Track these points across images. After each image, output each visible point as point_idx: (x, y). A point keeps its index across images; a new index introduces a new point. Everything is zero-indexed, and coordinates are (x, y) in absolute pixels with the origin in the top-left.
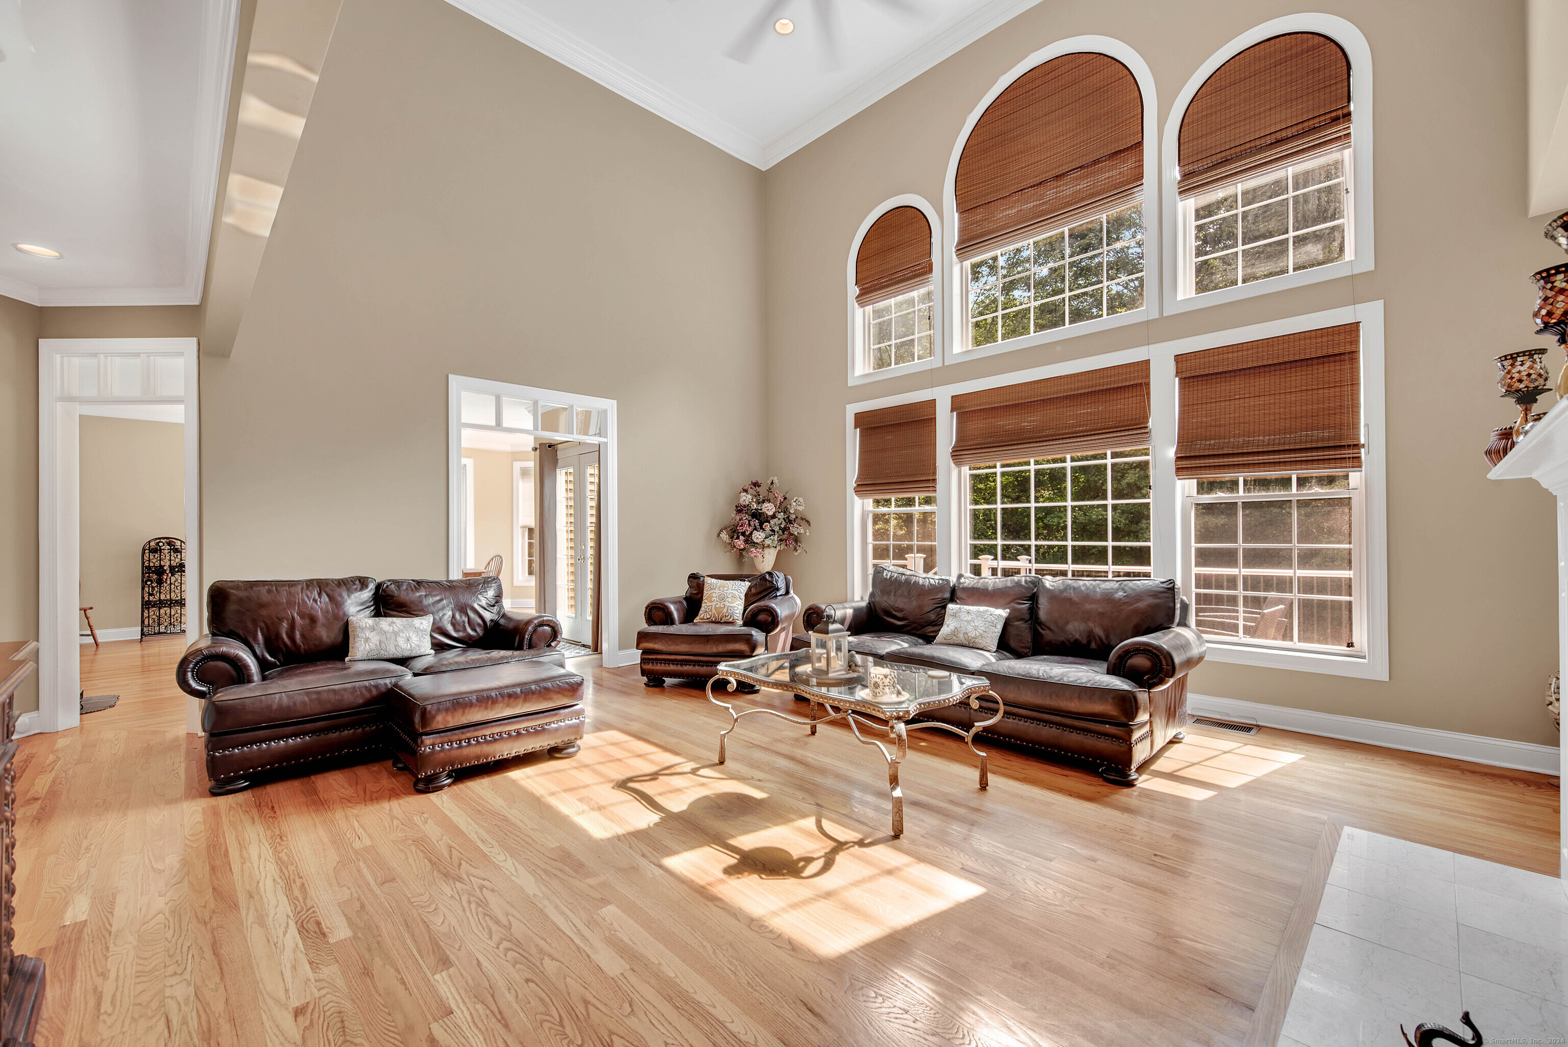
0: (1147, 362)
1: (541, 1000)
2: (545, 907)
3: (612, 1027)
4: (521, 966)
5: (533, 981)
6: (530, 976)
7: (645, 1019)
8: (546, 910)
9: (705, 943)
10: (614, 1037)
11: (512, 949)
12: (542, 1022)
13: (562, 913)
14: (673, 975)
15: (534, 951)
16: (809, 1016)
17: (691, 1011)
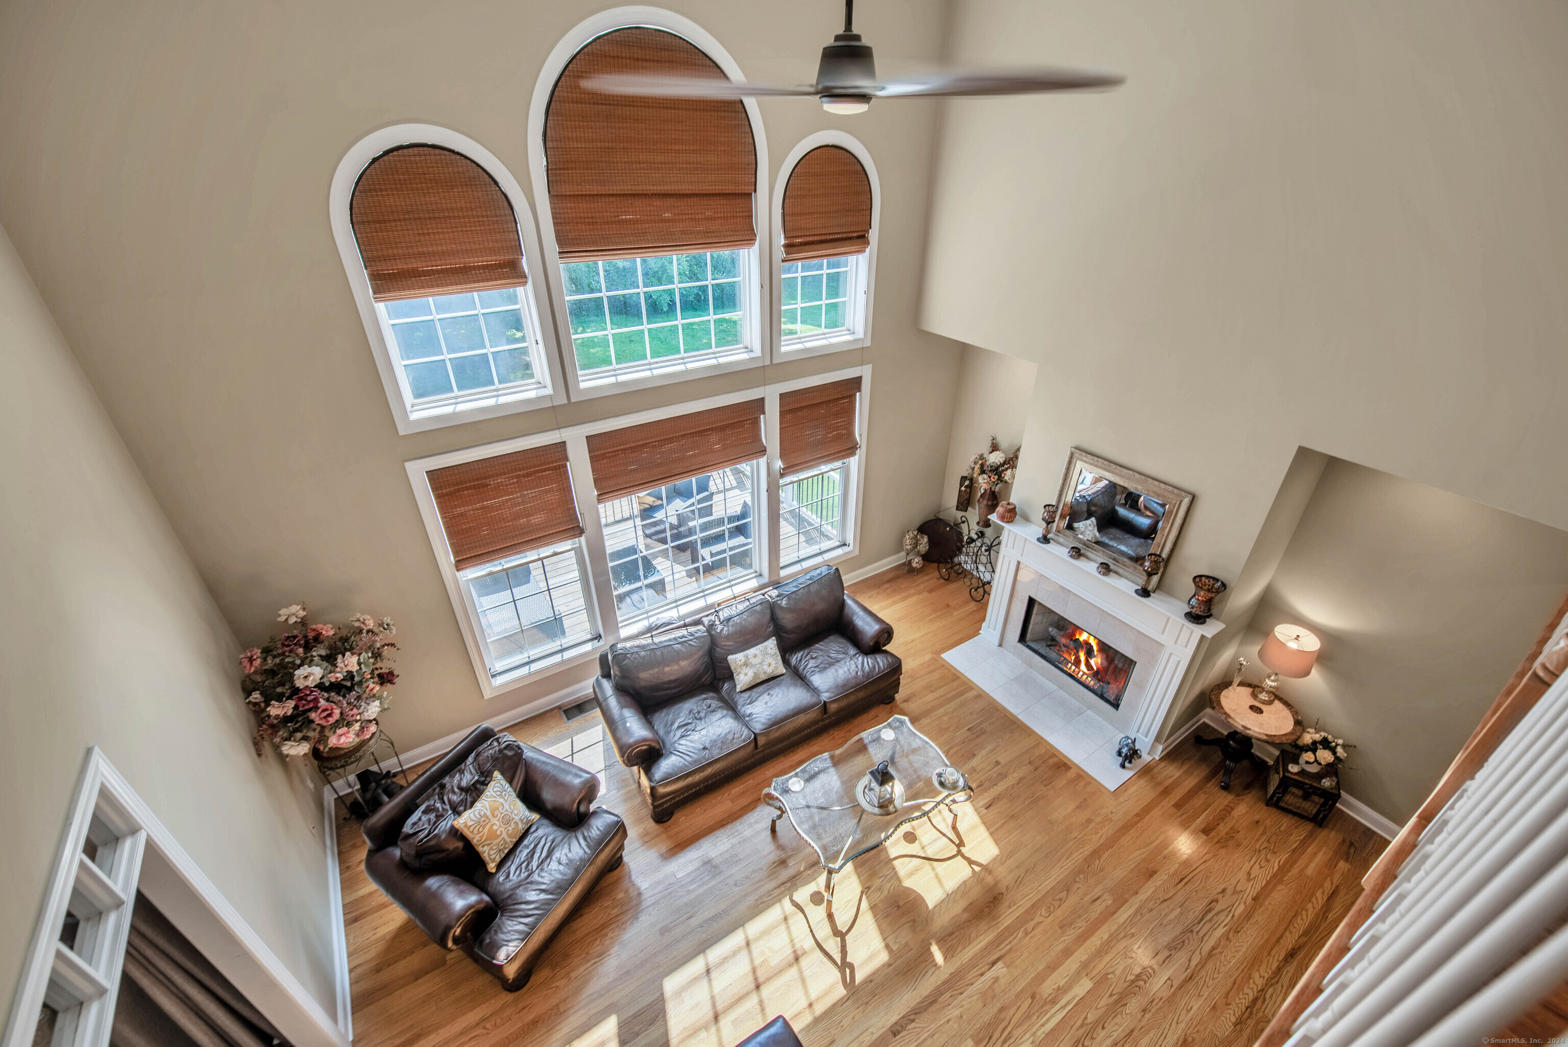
0: (763, 399)
1: (1114, 1017)
2: (1044, 1032)
3: (1122, 981)
4: (1095, 1034)
5: (1103, 1025)
6: (1100, 1027)
7: (1115, 967)
8: (1047, 1031)
9: (1062, 939)
10: (1127, 979)
11: (1083, 1043)
12: (1126, 1014)
13: (1048, 1020)
14: (1086, 956)
15: (1082, 1031)
16: (1099, 902)
17: (1106, 948)
